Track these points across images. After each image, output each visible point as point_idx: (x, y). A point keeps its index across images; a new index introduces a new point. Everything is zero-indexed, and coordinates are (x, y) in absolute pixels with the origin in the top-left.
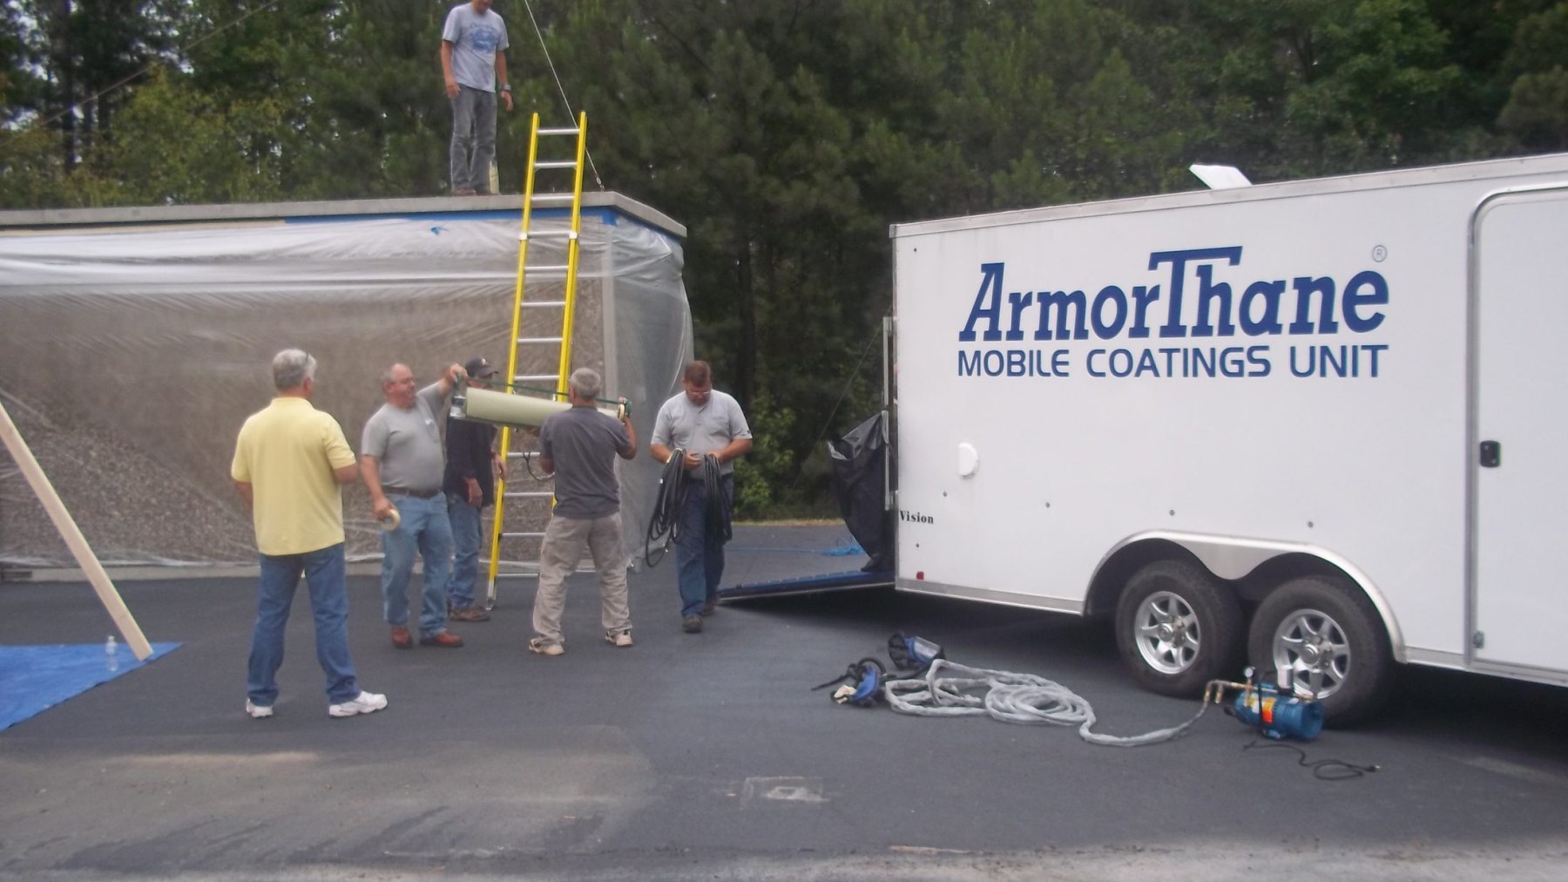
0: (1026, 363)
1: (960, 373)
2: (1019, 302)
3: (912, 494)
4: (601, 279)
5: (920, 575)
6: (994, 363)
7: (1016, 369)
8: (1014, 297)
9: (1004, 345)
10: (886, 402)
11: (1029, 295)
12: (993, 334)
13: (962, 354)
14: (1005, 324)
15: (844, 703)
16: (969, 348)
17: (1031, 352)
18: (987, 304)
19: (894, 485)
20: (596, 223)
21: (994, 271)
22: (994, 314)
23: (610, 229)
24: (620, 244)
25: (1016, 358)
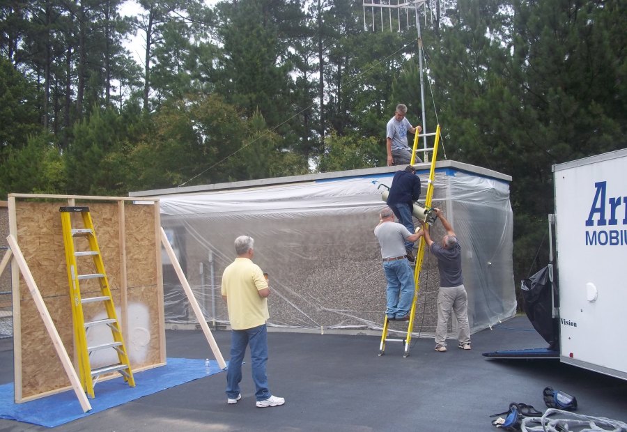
0: (619, 238)
1: (587, 244)
2: (615, 203)
3: (567, 310)
4: (445, 201)
5: (571, 355)
6: (603, 238)
7: (614, 241)
8: (612, 200)
9: (608, 228)
10: (551, 260)
11: (619, 199)
12: (602, 222)
13: (587, 233)
14: (608, 217)
15: (499, 427)
16: (591, 229)
17: (621, 231)
18: (598, 205)
19: (557, 305)
20: (443, 175)
21: (601, 186)
22: (602, 210)
23: (450, 177)
24: (456, 184)
25: (614, 235)
